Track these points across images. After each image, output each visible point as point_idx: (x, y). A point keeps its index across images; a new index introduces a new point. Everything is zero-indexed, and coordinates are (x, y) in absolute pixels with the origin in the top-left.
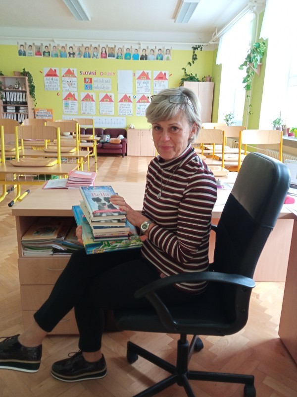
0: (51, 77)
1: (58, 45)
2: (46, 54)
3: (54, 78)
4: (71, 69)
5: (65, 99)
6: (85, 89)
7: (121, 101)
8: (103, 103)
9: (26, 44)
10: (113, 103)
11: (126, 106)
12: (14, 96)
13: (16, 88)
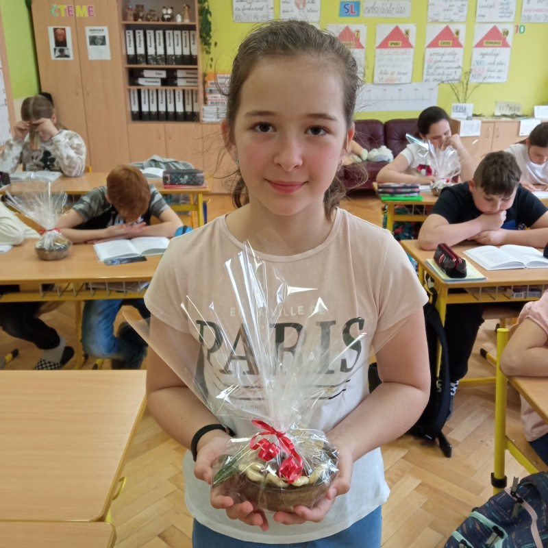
6: (341, 15)
7: (434, 44)
8: (385, 51)
10: (412, 50)
11: (445, 58)
12: (157, 41)
13: (166, 17)
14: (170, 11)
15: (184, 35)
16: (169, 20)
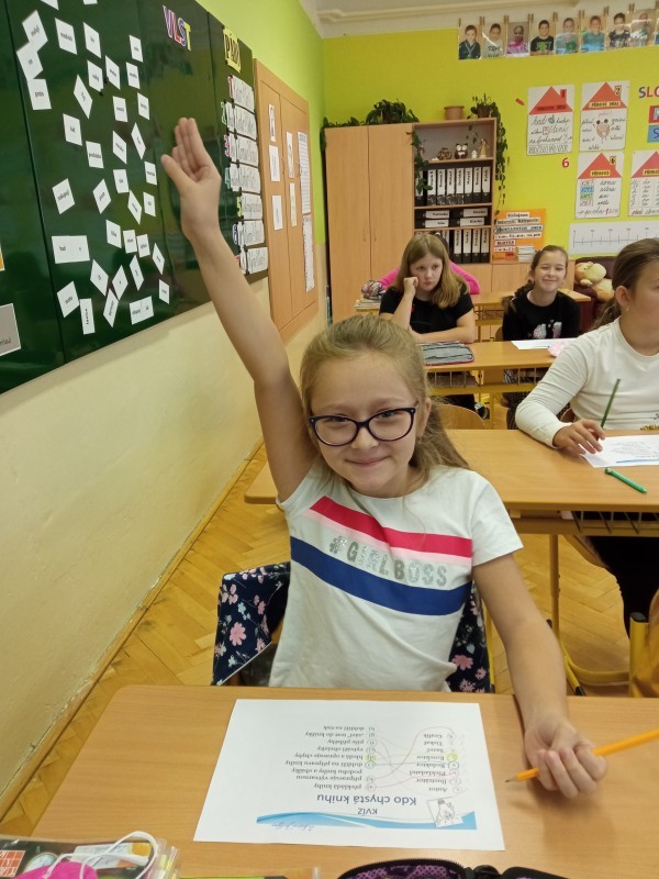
0: (549, 115)
1: (581, 14)
2: (542, 46)
3: (558, 115)
4: (612, 85)
5: (585, 175)
6: (649, 140)
9: (482, 21)
12: (448, 181)
13: (460, 154)
14: (464, 148)
15: (476, 172)
16: (463, 157)
